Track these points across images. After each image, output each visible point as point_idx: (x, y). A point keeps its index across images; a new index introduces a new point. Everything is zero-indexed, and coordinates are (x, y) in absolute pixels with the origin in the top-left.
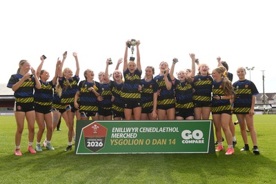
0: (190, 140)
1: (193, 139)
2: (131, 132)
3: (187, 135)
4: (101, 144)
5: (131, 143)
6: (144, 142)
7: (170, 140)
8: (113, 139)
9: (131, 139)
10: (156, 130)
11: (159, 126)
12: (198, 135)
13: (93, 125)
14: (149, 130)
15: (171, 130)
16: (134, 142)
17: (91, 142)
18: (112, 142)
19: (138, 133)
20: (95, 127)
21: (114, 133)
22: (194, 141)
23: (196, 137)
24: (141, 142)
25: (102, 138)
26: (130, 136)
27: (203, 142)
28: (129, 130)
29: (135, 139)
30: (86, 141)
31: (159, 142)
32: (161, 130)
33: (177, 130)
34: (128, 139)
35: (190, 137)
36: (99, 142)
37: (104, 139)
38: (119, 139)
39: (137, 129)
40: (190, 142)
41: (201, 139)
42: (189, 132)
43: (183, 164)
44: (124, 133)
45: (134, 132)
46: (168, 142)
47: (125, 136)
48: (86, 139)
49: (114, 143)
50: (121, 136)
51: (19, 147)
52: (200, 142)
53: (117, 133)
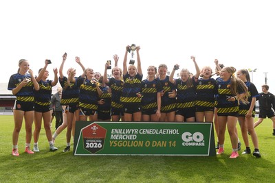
0: (191, 142)
1: (194, 141)
2: (131, 133)
3: (187, 137)
4: (100, 146)
5: (130, 144)
6: (144, 144)
7: (170, 142)
8: (112, 140)
9: (131, 141)
10: (156, 132)
11: (159, 127)
12: (198, 137)
13: (92, 126)
14: (149, 132)
15: (171, 132)
16: (133, 144)
17: (90, 143)
18: (111, 144)
19: (138, 135)
20: (95, 128)
21: (114, 135)
22: (194, 144)
23: (196, 139)
24: (140, 144)
25: (101, 139)
26: (129, 137)
27: (203, 144)
28: (128, 131)
29: (134, 140)
30: (85, 142)
31: (159, 144)
32: (161, 132)
33: (177, 132)
34: (127, 140)
35: (190, 139)
36: (98, 143)
37: (103, 140)
38: (118, 140)
39: (136, 131)
40: (190, 144)
41: (202, 142)
42: (189, 134)
44: (123, 134)
45: (134, 134)
46: (168, 144)
47: (125, 137)
48: (85, 140)
49: (113, 144)
50: (120, 137)
51: (17, 147)
52: (200, 144)
53: (116, 134)
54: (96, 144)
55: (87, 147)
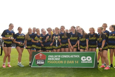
0: (85, 61)
1: (87, 61)
3: (84, 59)
4: (43, 63)
5: (57, 62)
6: (63, 62)
7: (76, 61)
8: (49, 60)
9: (57, 61)
10: (69, 56)
11: (70, 54)
12: (89, 59)
13: (40, 54)
14: (65, 56)
15: (76, 56)
16: (58, 62)
17: (38, 61)
18: (48, 62)
19: (61, 58)
20: (41, 55)
21: (49, 58)
22: (87, 62)
23: (88, 60)
24: (62, 62)
25: (43, 60)
26: (57, 59)
27: (91, 62)
28: (56, 56)
29: (59, 60)
30: (36, 61)
31: (70, 62)
32: (71, 56)
33: (79, 56)
34: (56, 60)
35: (85, 60)
36: (42, 62)
37: (44, 60)
38: (51, 60)
39: (60, 56)
40: (85, 62)
41: (91, 61)
42: (85, 57)
43: (82, 73)
44: (54, 58)
45: (59, 57)
46: (74, 62)
47: (55, 59)
48: (36, 60)
49: (49, 62)
50: (52, 59)
51: (5, 64)
52: (90, 62)
53: (50, 58)
54: (41, 62)
55: (37, 63)
